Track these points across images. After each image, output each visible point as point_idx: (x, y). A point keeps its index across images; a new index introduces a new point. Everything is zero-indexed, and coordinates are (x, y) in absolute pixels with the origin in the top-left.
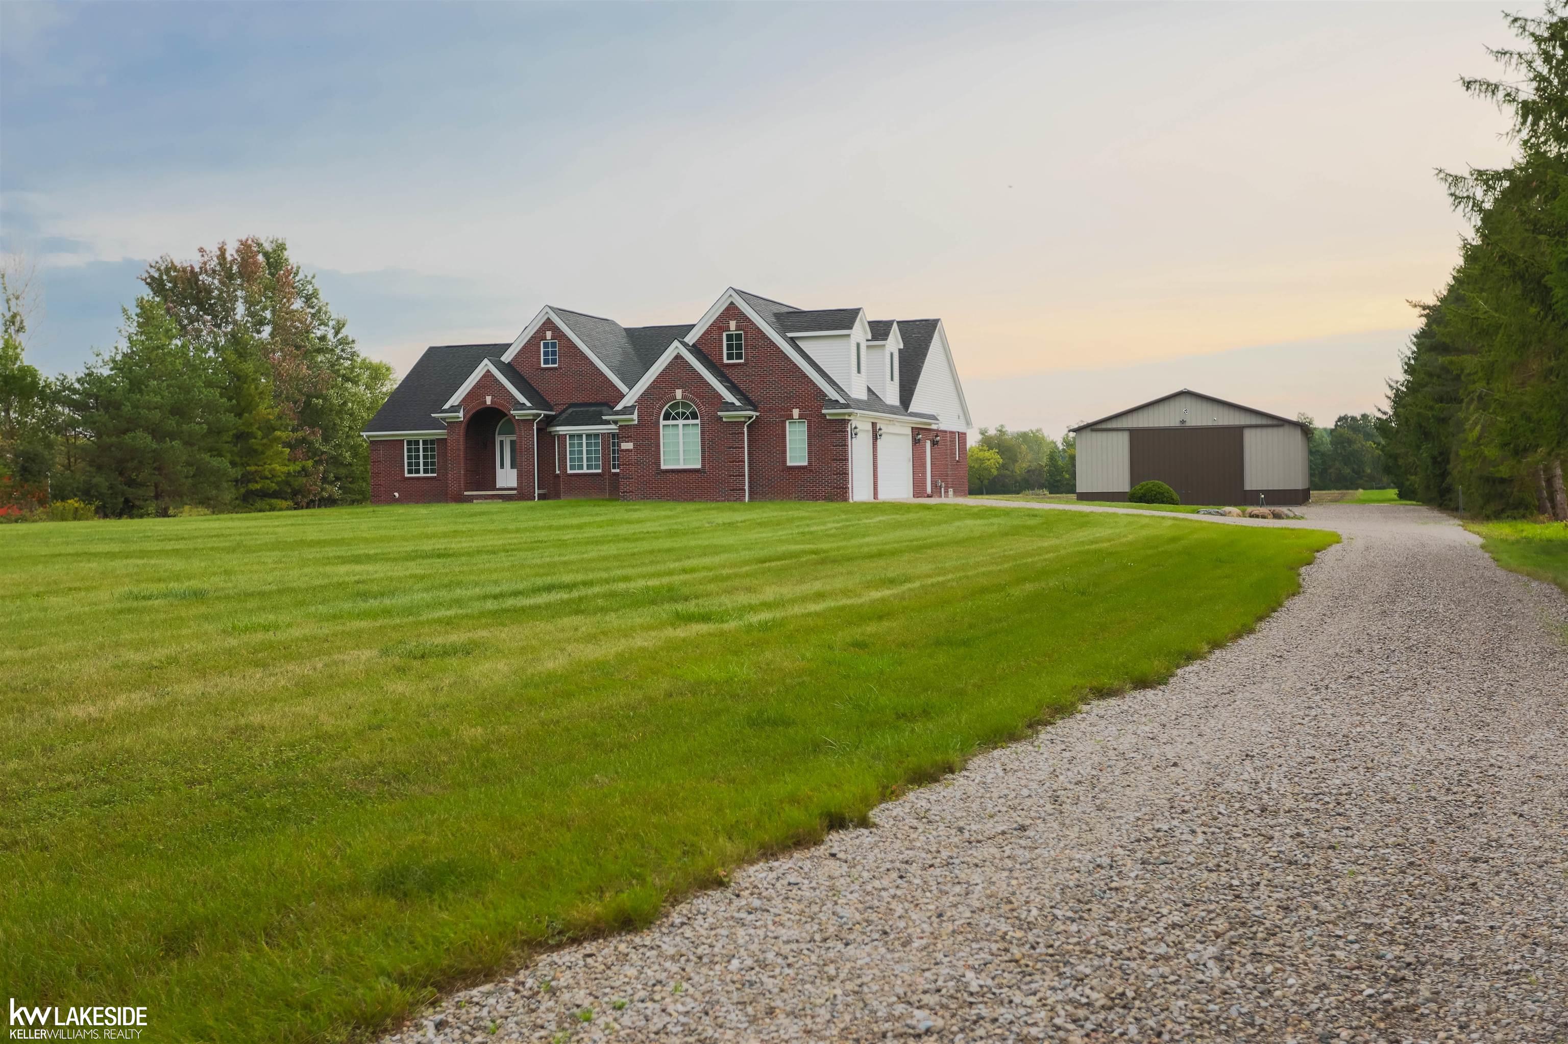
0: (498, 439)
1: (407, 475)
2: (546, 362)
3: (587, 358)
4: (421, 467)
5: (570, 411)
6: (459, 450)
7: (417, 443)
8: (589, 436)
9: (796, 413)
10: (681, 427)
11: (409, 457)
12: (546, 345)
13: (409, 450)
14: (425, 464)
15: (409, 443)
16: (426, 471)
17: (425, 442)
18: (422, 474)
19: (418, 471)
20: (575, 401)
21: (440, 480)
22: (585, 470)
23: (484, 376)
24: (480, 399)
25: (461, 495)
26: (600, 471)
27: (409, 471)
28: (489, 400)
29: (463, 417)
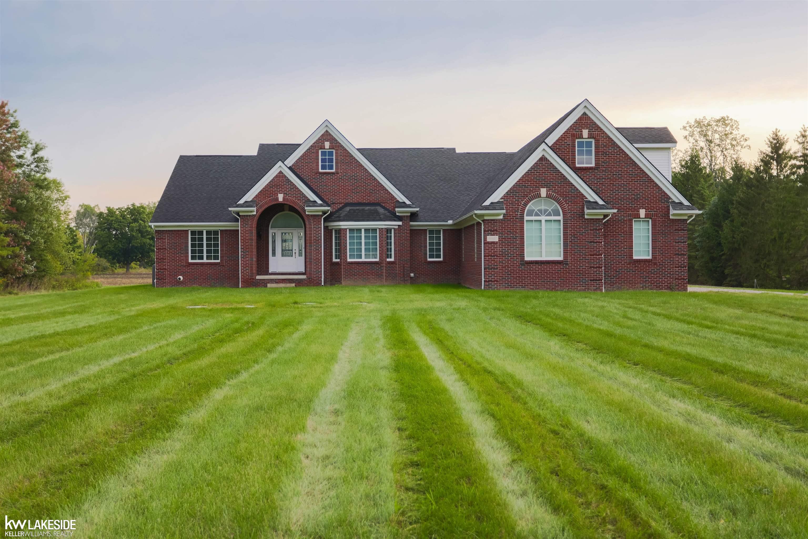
0: (271, 231)
1: (190, 261)
2: (324, 167)
3: (361, 165)
4: (205, 254)
5: (348, 209)
6: (252, 240)
7: (201, 233)
8: (367, 230)
9: (642, 213)
10: (543, 222)
11: (193, 245)
12: (324, 154)
13: (193, 239)
14: (208, 251)
15: (193, 233)
16: (208, 258)
17: (208, 233)
18: (205, 260)
19: (201, 258)
20: (350, 201)
21: (223, 266)
22: (363, 259)
23: (277, 176)
24: (272, 196)
25: (253, 279)
26: (377, 260)
27: (193, 258)
28: (281, 197)
29: (251, 212)
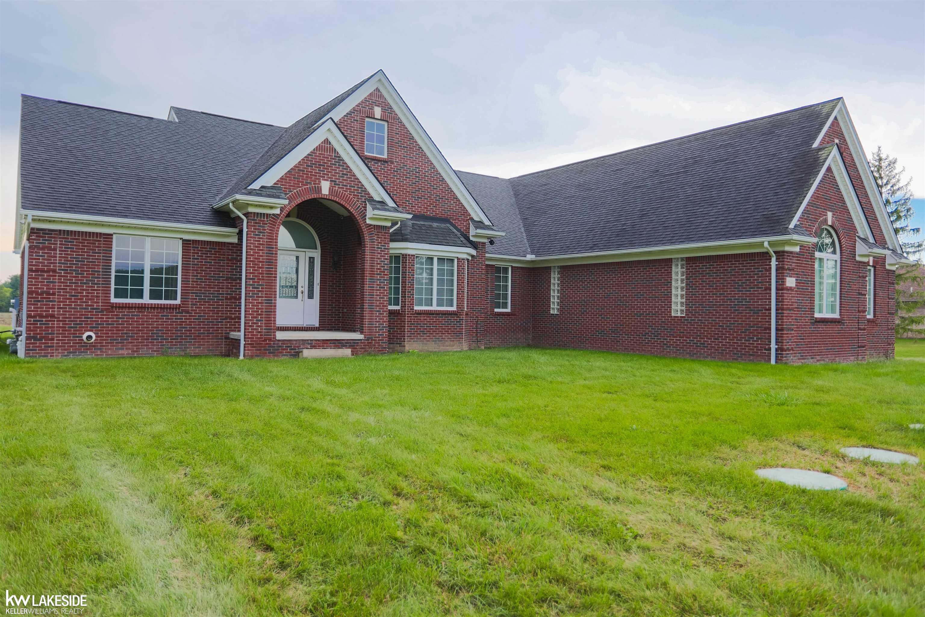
1: (113, 300)
2: (370, 149)
3: (425, 155)
4: (146, 288)
5: (409, 222)
7: (139, 243)
8: (441, 260)
10: (825, 261)
12: (370, 126)
15: (121, 241)
16: (154, 295)
17: (155, 243)
18: (146, 300)
19: (138, 294)
21: (187, 312)
22: (435, 307)
23: (319, 148)
24: (310, 183)
25: (270, 340)
26: (454, 308)
27: (119, 294)
28: (325, 187)
29: (271, 208)
